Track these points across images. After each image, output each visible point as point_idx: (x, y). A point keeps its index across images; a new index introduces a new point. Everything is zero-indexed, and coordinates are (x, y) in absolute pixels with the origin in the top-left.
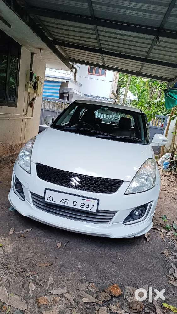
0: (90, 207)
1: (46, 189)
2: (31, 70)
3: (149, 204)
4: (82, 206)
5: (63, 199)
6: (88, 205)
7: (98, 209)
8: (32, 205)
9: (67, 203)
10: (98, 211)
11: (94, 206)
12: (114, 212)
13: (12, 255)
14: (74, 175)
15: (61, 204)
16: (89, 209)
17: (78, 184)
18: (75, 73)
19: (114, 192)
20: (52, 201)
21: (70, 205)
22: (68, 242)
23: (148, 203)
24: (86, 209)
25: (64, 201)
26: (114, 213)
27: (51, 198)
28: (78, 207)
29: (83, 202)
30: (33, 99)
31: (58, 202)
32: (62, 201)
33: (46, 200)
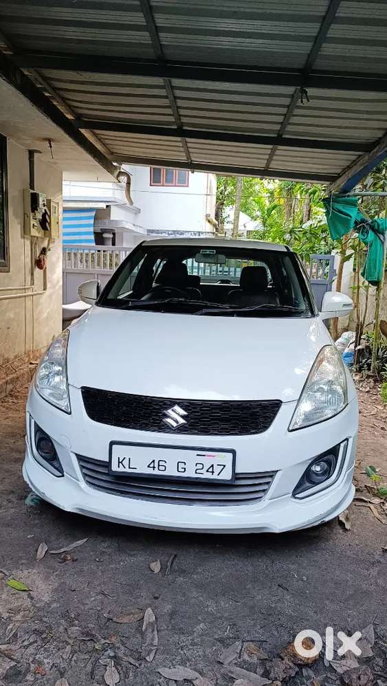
0: (217, 469)
1: (112, 443)
2: (32, 187)
3: (342, 445)
4: (197, 471)
5: (154, 461)
6: (212, 466)
7: (237, 471)
8: (83, 484)
9: (163, 468)
10: (236, 476)
11: (224, 466)
12: (272, 474)
13: (54, 605)
14: (172, 402)
15: (150, 471)
16: (216, 473)
17: (182, 421)
18: (129, 183)
19: (265, 428)
20: (130, 468)
21: (171, 471)
22: (176, 556)
23: (339, 444)
24: (208, 476)
25: (156, 465)
26: (271, 476)
27: (126, 463)
28: (190, 473)
29: (200, 459)
30: (44, 251)
31: (142, 469)
32: (152, 466)
33: (115, 467)
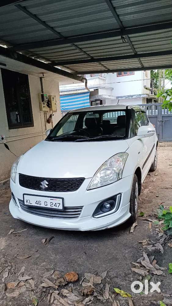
0: (58, 205)
1: (24, 194)
3: (118, 196)
4: (51, 205)
5: (37, 201)
6: (56, 204)
7: (64, 206)
8: (20, 209)
9: (40, 204)
10: (65, 208)
11: (60, 204)
12: (81, 207)
13: (3, 250)
14: (43, 179)
15: (36, 205)
16: (57, 207)
17: (47, 186)
18: (86, 83)
19: (77, 189)
20: (30, 203)
21: (43, 205)
22: (53, 237)
23: (116, 195)
24: (55, 207)
25: (38, 203)
26: (82, 208)
27: (28, 201)
28: (49, 206)
29: (52, 201)
30: (51, 116)
31: (34, 204)
32: (37, 203)
33: (25, 203)
